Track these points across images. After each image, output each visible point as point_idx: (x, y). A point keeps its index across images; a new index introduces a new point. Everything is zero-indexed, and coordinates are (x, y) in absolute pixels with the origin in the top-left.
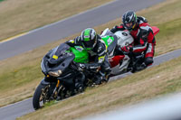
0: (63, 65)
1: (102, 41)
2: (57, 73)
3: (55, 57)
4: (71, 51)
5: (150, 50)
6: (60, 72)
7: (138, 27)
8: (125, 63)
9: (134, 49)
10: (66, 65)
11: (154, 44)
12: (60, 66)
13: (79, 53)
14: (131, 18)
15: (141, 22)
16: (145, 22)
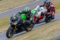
0: (18, 21)
1: (32, 12)
2: (15, 24)
3: (15, 18)
4: (20, 16)
5: (53, 14)
6: (16, 23)
7: (49, 5)
8: (44, 18)
9: (48, 13)
10: (19, 21)
11: (55, 12)
12: (16, 21)
13: (23, 16)
14: (47, 2)
15: (51, 4)
16: (52, 4)
